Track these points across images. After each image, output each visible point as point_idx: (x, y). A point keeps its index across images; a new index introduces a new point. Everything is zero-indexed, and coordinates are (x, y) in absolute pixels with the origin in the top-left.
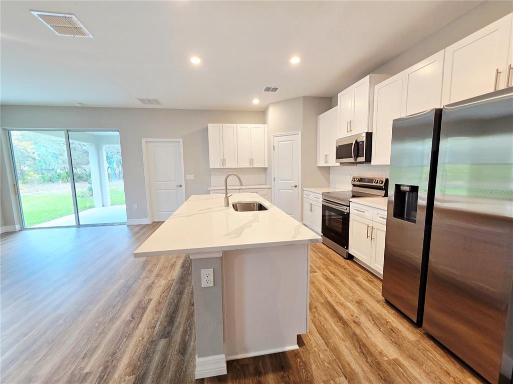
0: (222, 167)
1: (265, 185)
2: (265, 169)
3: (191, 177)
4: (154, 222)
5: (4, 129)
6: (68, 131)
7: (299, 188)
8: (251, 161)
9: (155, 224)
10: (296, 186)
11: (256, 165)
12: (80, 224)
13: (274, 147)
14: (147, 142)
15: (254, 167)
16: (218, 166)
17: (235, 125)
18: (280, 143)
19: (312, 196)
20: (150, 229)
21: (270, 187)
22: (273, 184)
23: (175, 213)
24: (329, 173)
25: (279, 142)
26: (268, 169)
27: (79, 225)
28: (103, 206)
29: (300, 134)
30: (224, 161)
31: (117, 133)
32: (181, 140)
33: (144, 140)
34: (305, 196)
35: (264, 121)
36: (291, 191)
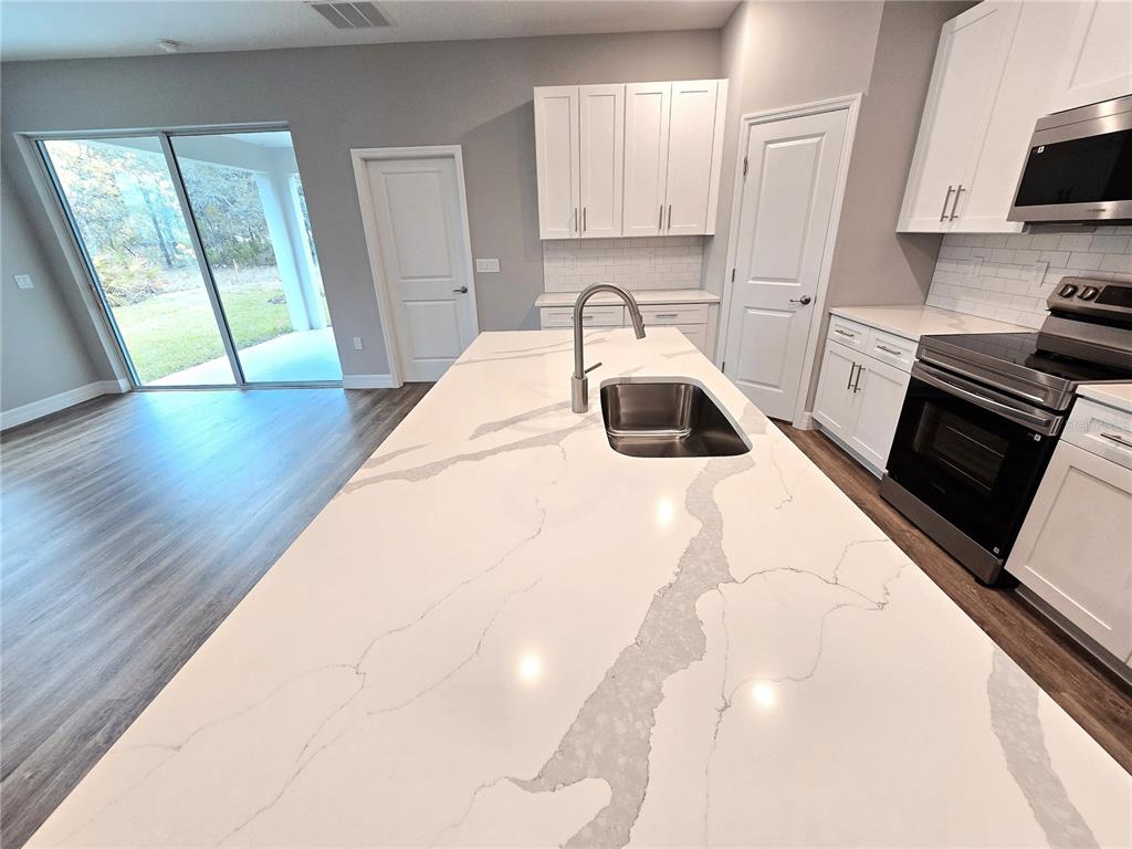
0: (576, 236)
1: (701, 288)
2: (704, 241)
3: (490, 265)
4: (405, 384)
5: (25, 136)
6: (168, 135)
7: (818, 309)
8: (665, 215)
9: (407, 388)
10: (807, 302)
11: (679, 228)
12: (247, 380)
13: (746, 162)
14: (366, 160)
15: (671, 234)
16: (564, 232)
17: (617, 88)
18: (770, 146)
19: (865, 340)
20: (394, 404)
21: (715, 298)
22: (727, 290)
23: (458, 361)
24: (936, 257)
25: (767, 143)
26: (715, 238)
27: (242, 383)
28: (312, 328)
29: (855, 107)
30: (580, 217)
31: (285, 138)
32: (457, 150)
33: (356, 155)
34: (833, 334)
35: (717, 66)
36: (789, 315)
